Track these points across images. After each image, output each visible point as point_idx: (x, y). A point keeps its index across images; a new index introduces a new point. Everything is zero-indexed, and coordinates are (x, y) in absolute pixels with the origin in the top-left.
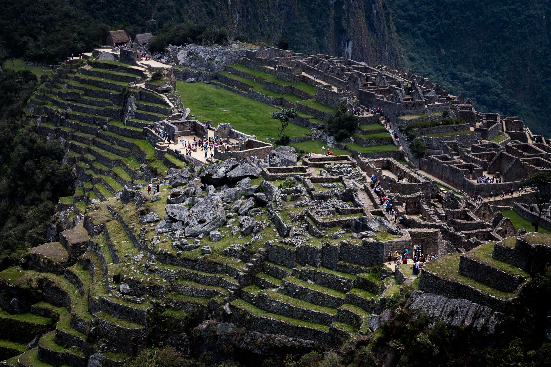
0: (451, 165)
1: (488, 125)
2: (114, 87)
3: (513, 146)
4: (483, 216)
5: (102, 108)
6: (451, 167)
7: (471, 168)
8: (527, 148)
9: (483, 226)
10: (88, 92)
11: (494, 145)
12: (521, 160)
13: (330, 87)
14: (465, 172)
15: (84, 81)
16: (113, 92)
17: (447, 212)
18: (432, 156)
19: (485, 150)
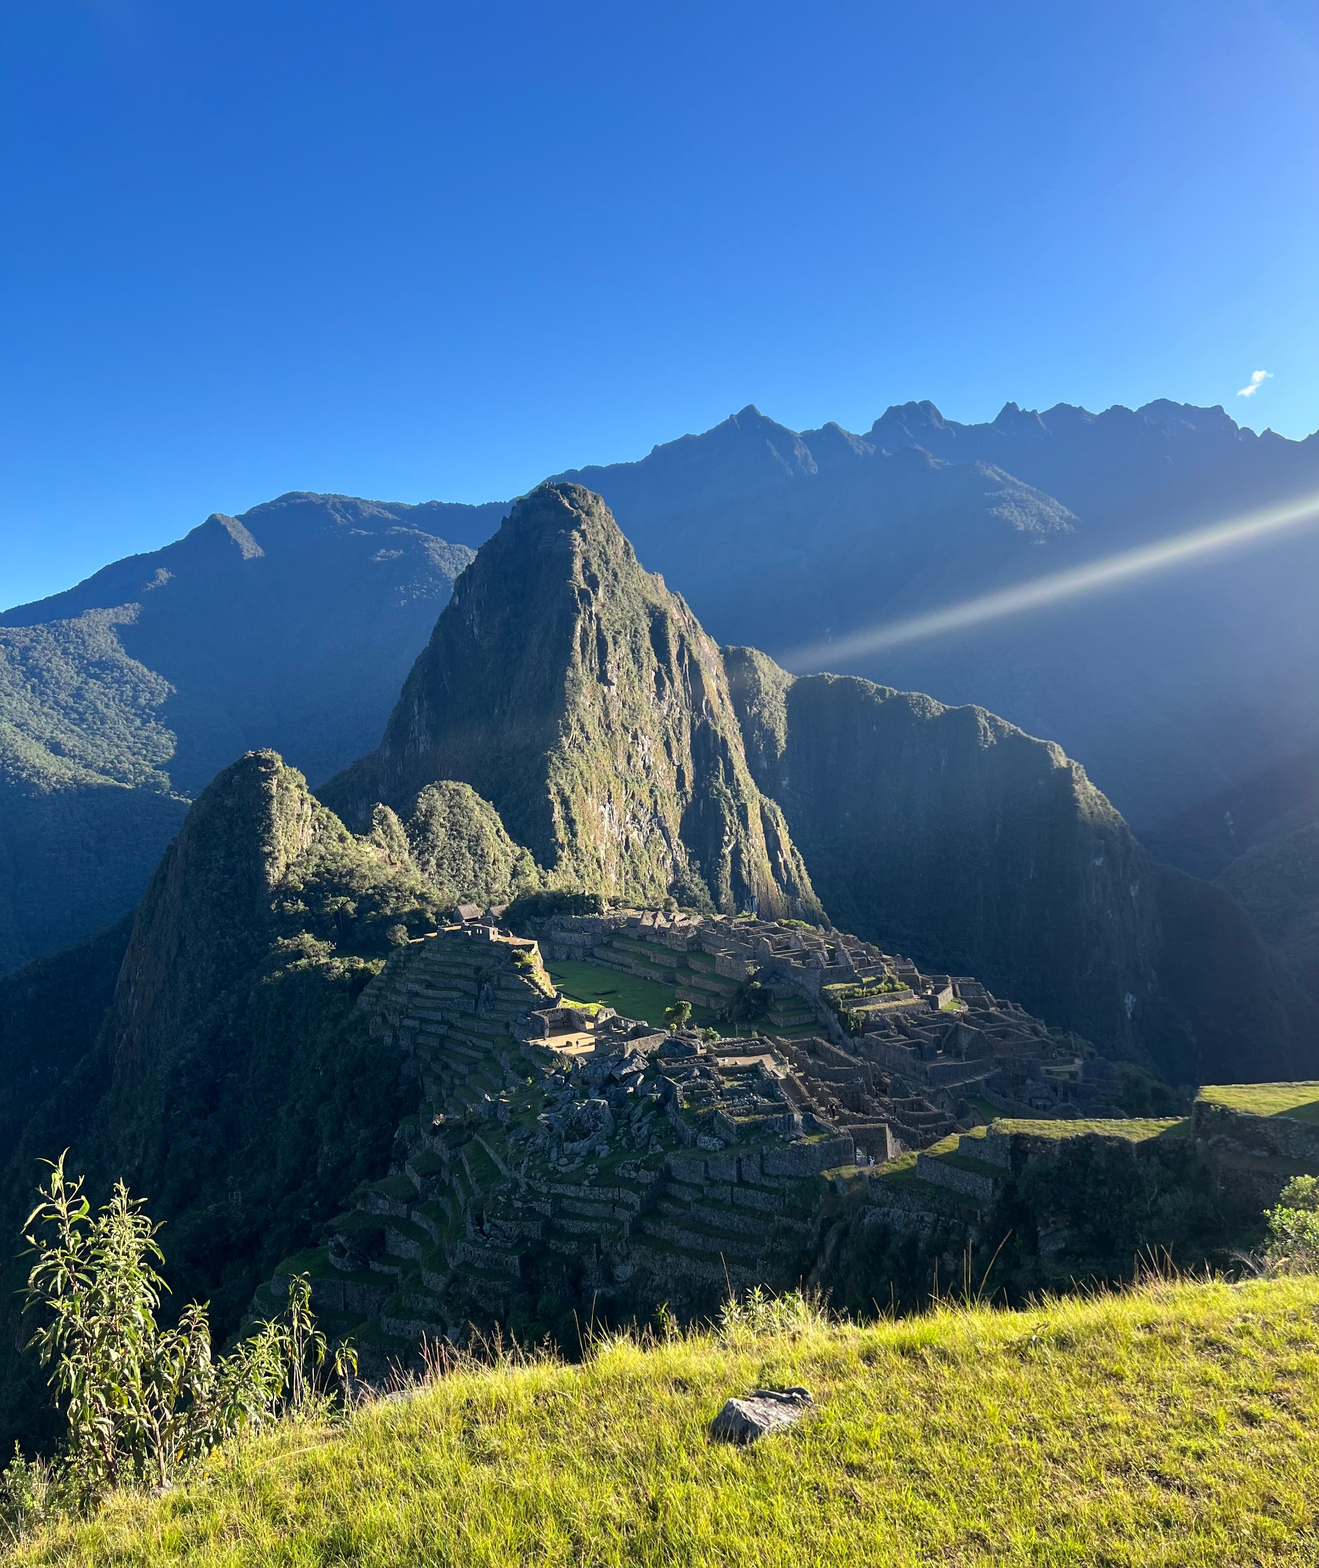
0: (897, 1044)
1: (937, 991)
2: (462, 973)
3: (972, 1015)
4: (943, 1106)
6: (895, 1046)
7: (919, 1045)
8: (989, 1017)
9: (942, 1117)
10: (433, 982)
11: (946, 1015)
12: (983, 1032)
13: (737, 955)
14: (913, 1053)
17: (895, 1102)
18: (870, 1034)
19: (935, 1023)
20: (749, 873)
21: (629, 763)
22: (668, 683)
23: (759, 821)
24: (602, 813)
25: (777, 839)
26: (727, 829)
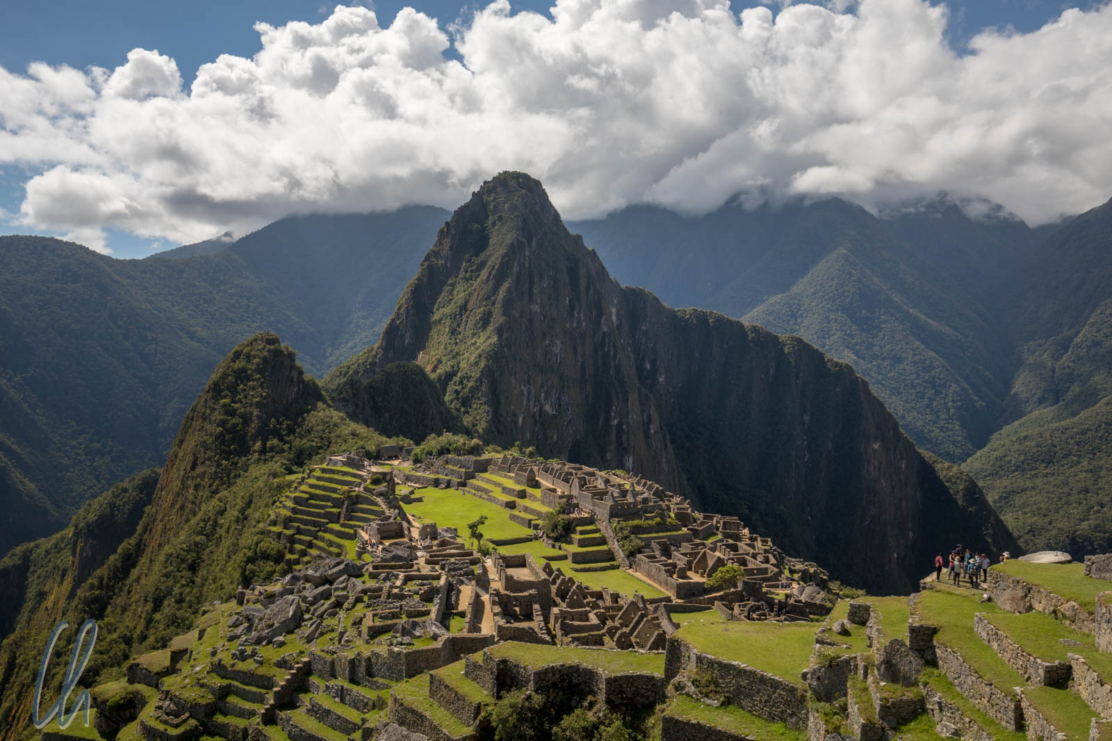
1: (701, 525)
2: (334, 490)
5: (323, 511)
10: (313, 497)
13: (554, 491)
15: (311, 486)
16: (335, 495)
18: (640, 555)
19: (692, 549)
20: (628, 438)
21: (545, 359)
22: (577, 305)
23: (637, 403)
24: (522, 391)
25: (649, 416)
26: (614, 408)
